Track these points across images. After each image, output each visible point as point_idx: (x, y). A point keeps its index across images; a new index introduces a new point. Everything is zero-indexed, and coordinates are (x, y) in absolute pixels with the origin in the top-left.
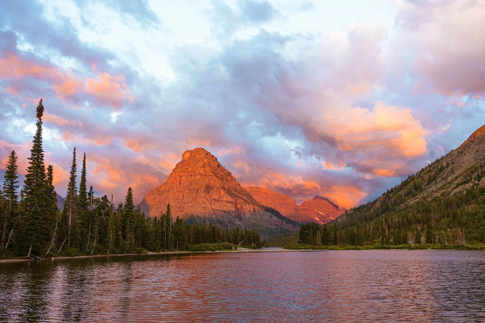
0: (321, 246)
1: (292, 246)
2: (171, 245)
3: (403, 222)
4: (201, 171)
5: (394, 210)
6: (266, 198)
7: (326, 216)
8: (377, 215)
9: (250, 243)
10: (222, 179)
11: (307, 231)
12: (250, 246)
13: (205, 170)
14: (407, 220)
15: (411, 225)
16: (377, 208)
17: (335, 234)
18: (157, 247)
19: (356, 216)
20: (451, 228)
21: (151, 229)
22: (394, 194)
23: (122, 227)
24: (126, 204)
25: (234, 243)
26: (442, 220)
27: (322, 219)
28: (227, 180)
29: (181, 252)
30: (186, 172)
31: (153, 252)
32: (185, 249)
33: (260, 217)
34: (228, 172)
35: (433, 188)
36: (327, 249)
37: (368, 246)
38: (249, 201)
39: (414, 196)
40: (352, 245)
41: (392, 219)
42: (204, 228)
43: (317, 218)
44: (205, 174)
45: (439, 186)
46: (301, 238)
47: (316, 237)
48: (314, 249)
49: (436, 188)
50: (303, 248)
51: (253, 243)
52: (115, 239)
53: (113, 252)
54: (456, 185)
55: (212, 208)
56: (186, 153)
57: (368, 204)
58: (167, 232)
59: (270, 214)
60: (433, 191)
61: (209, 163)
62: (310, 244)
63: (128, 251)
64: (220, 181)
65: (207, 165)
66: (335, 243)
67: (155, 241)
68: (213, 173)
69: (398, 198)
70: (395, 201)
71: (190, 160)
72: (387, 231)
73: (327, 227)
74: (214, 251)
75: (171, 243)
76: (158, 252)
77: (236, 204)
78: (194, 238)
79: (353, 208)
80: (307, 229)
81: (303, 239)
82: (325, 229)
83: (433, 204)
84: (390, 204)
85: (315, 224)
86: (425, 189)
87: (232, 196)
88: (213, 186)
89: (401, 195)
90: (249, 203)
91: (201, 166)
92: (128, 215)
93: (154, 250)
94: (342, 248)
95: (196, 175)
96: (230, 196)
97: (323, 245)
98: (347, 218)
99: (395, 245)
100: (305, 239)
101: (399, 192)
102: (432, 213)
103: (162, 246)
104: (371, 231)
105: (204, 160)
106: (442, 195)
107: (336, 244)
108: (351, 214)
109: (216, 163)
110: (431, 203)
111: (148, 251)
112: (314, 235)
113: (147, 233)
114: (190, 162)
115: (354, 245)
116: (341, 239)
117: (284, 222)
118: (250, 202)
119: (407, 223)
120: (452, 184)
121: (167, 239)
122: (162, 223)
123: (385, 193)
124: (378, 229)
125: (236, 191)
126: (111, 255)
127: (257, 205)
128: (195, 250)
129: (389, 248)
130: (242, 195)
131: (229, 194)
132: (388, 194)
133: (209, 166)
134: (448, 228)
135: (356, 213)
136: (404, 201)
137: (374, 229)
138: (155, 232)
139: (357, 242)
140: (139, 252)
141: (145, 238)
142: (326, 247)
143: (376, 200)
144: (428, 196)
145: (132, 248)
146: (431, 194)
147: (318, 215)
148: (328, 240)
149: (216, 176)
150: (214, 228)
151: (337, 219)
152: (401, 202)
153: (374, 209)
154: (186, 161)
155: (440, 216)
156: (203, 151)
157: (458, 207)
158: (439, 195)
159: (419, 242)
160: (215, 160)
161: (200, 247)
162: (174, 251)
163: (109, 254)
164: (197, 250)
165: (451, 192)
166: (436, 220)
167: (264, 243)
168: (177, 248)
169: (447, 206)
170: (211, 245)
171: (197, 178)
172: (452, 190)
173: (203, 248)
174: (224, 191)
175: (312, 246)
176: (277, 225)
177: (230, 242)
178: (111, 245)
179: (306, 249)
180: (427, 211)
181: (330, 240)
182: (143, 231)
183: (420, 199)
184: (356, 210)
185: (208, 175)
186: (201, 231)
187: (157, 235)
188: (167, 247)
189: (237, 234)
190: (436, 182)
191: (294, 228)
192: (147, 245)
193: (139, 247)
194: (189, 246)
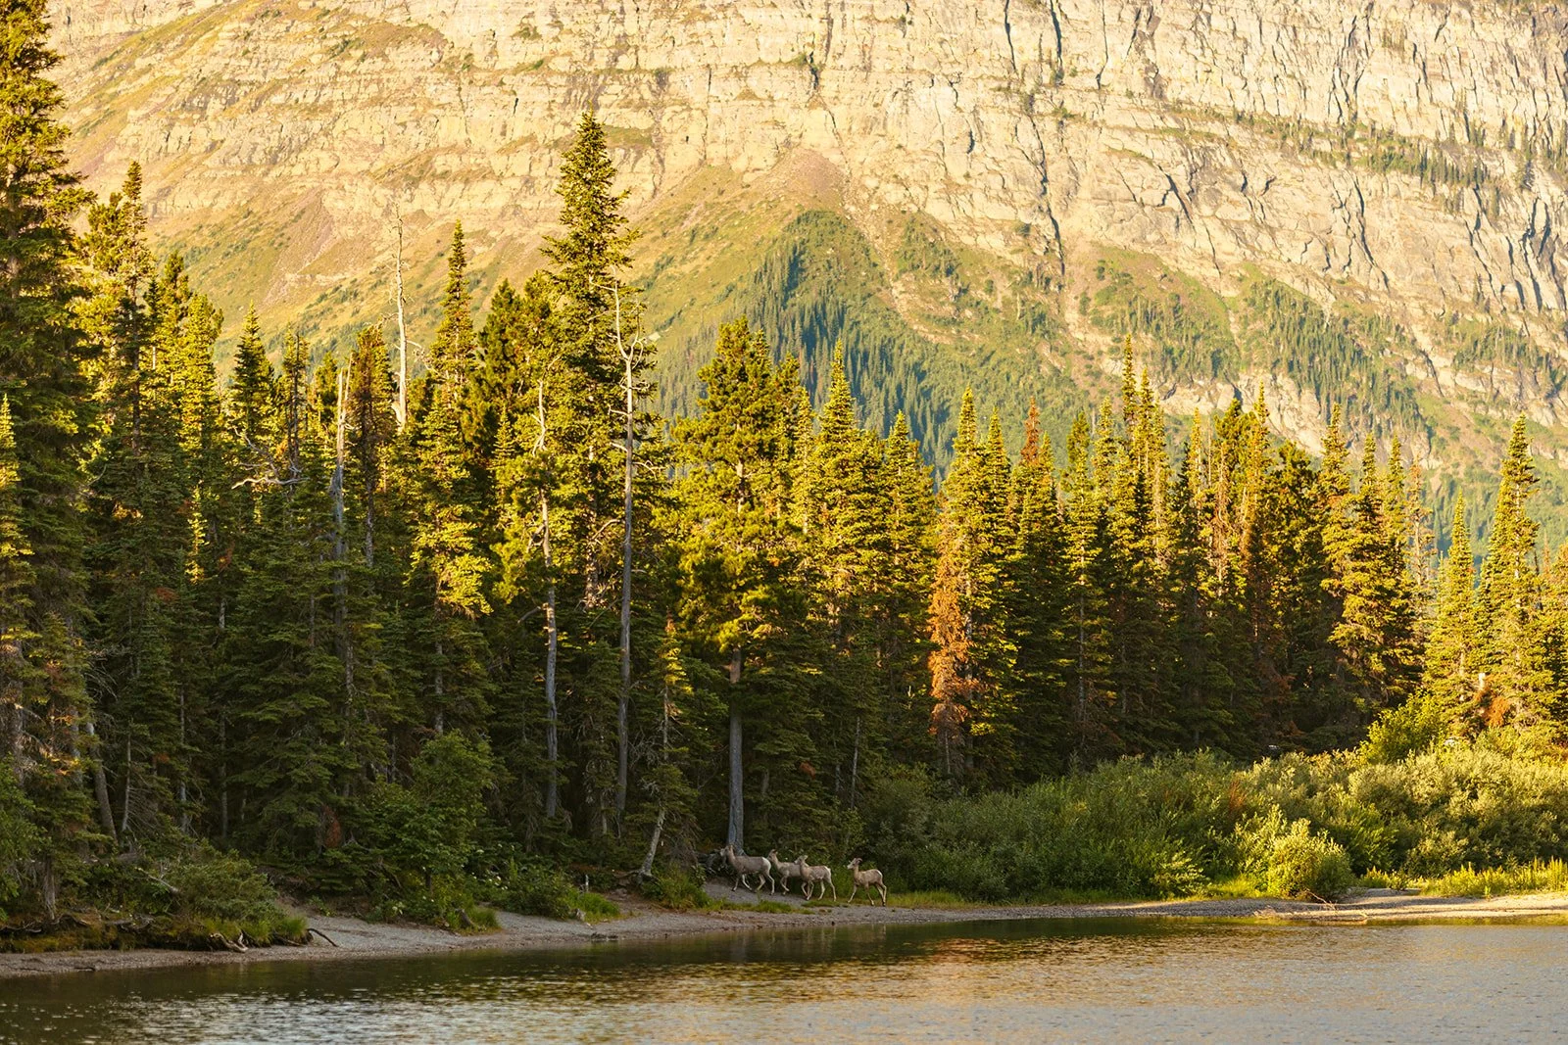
2: (637, 797)
18: (450, 840)
31: (387, 919)
32: (864, 855)
55: (1156, 88)
67: (404, 737)
128: (1018, 885)
140: (179, 924)
141: (253, 702)
145: (69, 865)
161: (1104, 825)
162: (700, 903)
170: (1270, 790)
173: (1145, 846)
188: (582, 829)
192: (286, 804)
193: (169, 848)
194: (921, 813)
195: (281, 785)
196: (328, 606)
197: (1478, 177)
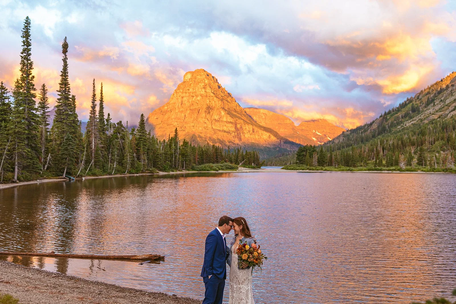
0: (317, 167)
1: (290, 167)
2: (178, 165)
3: (398, 144)
4: (202, 92)
5: (390, 131)
6: (265, 118)
7: (324, 136)
8: (374, 136)
9: (250, 163)
10: (222, 100)
11: (304, 153)
12: (250, 166)
13: (206, 92)
14: (402, 143)
15: (406, 147)
16: (373, 129)
17: (331, 157)
18: (167, 167)
19: (353, 137)
20: (444, 151)
21: (161, 151)
22: (392, 116)
23: (136, 149)
24: (139, 129)
25: (235, 164)
26: (437, 143)
27: (319, 140)
28: (227, 101)
29: (188, 172)
30: (187, 93)
31: (164, 172)
32: (191, 169)
33: (259, 137)
34: (229, 93)
35: (431, 111)
36: (322, 170)
37: (361, 168)
38: (248, 121)
39: (411, 118)
40: (347, 166)
41: (387, 141)
42: (208, 149)
43: (314, 139)
44: (205, 95)
45: (437, 108)
46: (298, 159)
47: (313, 158)
48: (310, 170)
49: (434, 110)
50: (300, 168)
51: (253, 164)
52: (132, 161)
53: (130, 172)
54: (454, 108)
55: (212, 128)
56: (187, 75)
57: (365, 125)
58: (175, 154)
59: (268, 134)
60: (430, 113)
61: (210, 84)
62: (307, 165)
63: (143, 171)
64: (220, 102)
65: (208, 86)
66: (330, 164)
67: (165, 162)
68: (214, 94)
69: (395, 120)
70: (392, 123)
71: (191, 81)
72: (381, 153)
73: (324, 148)
74: (217, 171)
75: (179, 164)
76: (168, 172)
77: (236, 125)
78: (199, 158)
79: (350, 129)
80: (304, 151)
81: (300, 161)
82: (322, 151)
83: (429, 126)
84: (387, 126)
85: (312, 146)
86: (423, 111)
87: (232, 116)
88: (213, 107)
89: (398, 117)
90: (248, 124)
91: (202, 87)
92: (141, 139)
93: (164, 170)
94: (336, 169)
95: (197, 96)
96: (230, 116)
97: (319, 166)
98: (343, 139)
99: (387, 167)
100: (302, 160)
101: (397, 113)
102: (427, 135)
104: (366, 153)
105: (205, 81)
106: (439, 117)
107: (331, 165)
108: (348, 135)
109: (217, 84)
110: (427, 125)
111: (159, 171)
112: (311, 156)
113: (158, 155)
114: (191, 83)
115: (348, 166)
116: (336, 161)
117: (282, 142)
118: (250, 122)
119: (402, 146)
120: (450, 106)
121: (175, 160)
122: (170, 146)
123: (383, 115)
124: (373, 151)
125: (236, 111)
126: (128, 175)
127: (256, 126)
128: (200, 170)
129: (381, 170)
130: (241, 115)
131: (229, 114)
132: (386, 116)
133: (210, 87)
134: (441, 150)
135: (353, 134)
136: (401, 123)
137: (369, 151)
138: (164, 154)
139: (351, 164)
140: (152, 172)
141: (156, 160)
142: (322, 168)
143: (373, 122)
144: (425, 118)
145: (145, 169)
146: (429, 116)
147: (315, 135)
148: (324, 162)
149: (217, 97)
150: (217, 149)
151: (334, 139)
152: (398, 124)
153: (371, 131)
154: (188, 82)
155: (434, 139)
156: (204, 73)
157: (454, 130)
158: (436, 118)
159: (411, 165)
160: (216, 81)
161: (205, 167)
162: (182, 171)
164: (203, 170)
165: (448, 114)
166: (429, 143)
167: (263, 163)
168: (184, 168)
169: (443, 129)
170: (214, 165)
171: (199, 98)
172: (450, 113)
173: (207, 168)
174: (224, 111)
175: (308, 167)
176: (275, 145)
177: (231, 162)
178: (129, 166)
179: (303, 170)
180: (422, 133)
181: (326, 161)
182: (154, 153)
183: (417, 121)
184: (353, 131)
185: (209, 96)
187: (166, 157)
188: (175, 167)
189: (238, 155)
190: (434, 104)
191: (292, 148)
192: (158, 165)
193: (151, 168)
194: (195, 166)
196: (161, 154)
197: (230, 133)
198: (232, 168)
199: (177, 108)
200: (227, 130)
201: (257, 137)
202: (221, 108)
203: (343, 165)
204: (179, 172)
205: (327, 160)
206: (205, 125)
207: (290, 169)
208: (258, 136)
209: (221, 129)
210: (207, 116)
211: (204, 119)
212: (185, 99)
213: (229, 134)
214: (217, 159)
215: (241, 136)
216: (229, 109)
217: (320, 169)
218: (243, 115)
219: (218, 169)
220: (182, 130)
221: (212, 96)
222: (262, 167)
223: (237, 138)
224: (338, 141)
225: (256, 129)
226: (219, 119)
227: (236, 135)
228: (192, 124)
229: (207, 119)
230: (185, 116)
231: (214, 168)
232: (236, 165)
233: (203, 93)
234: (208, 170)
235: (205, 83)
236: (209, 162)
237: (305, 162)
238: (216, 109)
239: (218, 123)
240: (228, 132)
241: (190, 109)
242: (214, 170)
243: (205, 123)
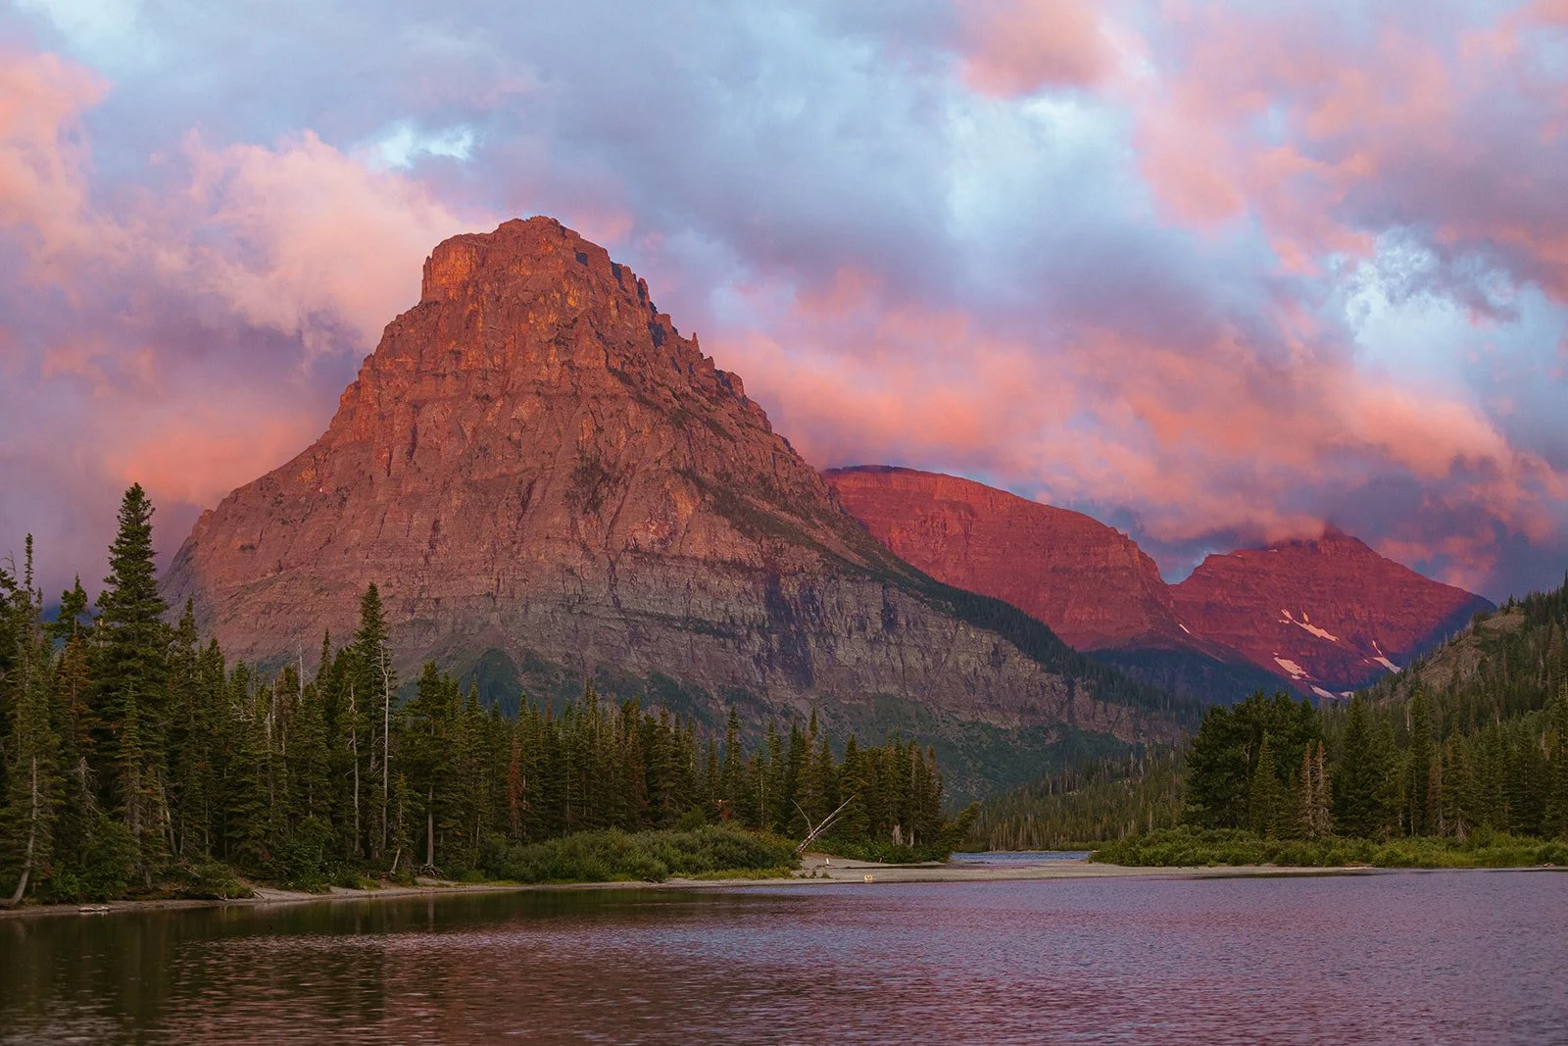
0: (1329, 845)
1: (1147, 845)
2: (390, 844)
4: (545, 370)
6: (967, 535)
7: (1354, 648)
9: (876, 828)
10: (679, 420)
11: (1242, 752)
12: (879, 849)
13: (570, 365)
17: (1421, 768)
18: (312, 858)
19: (1544, 646)
21: (269, 745)
23: (94, 733)
24: (111, 589)
25: (779, 830)
27: (1323, 671)
28: (712, 424)
29: (452, 889)
30: (450, 378)
31: (288, 889)
32: (480, 867)
33: (929, 660)
34: (721, 373)
36: (1367, 861)
38: (856, 558)
40: (1527, 832)
42: (591, 734)
43: (1288, 665)
44: (567, 388)
46: (1200, 789)
47: (1301, 784)
48: (1286, 861)
50: (1217, 853)
51: (897, 829)
52: (58, 809)
53: (45, 892)
55: (618, 603)
56: (446, 256)
58: (364, 762)
59: (987, 640)
61: (595, 318)
62: (1263, 832)
63: (134, 881)
64: (666, 433)
65: (583, 327)
66: (1418, 818)
67: (295, 819)
68: (624, 378)
71: (474, 298)
74: (658, 877)
75: (392, 832)
76: (317, 891)
77: (773, 580)
78: (530, 796)
79: (1520, 597)
80: (1240, 736)
81: (1216, 804)
82: (1356, 735)
85: (1288, 707)
87: (748, 523)
88: (621, 465)
90: (854, 573)
91: (545, 338)
92: (130, 663)
93: (289, 876)
94: (1460, 857)
95: (512, 396)
96: (732, 527)
97: (1344, 833)
98: (1483, 666)
100: (1226, 800)
103: (337, 851)
105: (564, 296)
107: (1424, 830)
108: (1511, 637)
109: (644, 316)
111: (253, 879)
112: (1288, 770)
113: (245, 769)
114: (474, 313)
115: (1536, 833)
116: (1458, 798)
117: (1078, 689)
118: (863, 563)
121: (365, 808)
122: (331, 711)
125: (769, 494)
126: (34, 911)
127: (903, 585)
128: (540, 877)
130: (806, 517)
131: (726, 514)
133: (599, 335)
135: (1540, 628)
138: (289, 762)
139: (1555, 817)
140: (200, 889)
142: (1364, 850)
145: (156, 867)
147: (1297, 644)
148: (1374, 805)
149: (643, 402)
150: (650, 735)
151: (1417, 666)
154: (450, 302)
156: (558, 242)
160: (634, 296)
161: (572, 854)
162: (415, 884)
163: (21, 903)
164: (558, 874)
167: (965, 825)
168: (430, 863)
170: (638, 843)
171: (522, 411)
173: (590, 862)
174: (692, 495)
175: (1271, 843)
176: (1033, 710)
177: (752, 820)
178: (36, 850)
179: (1236, 863)
182: (218, 760)
184: (1540, 609)
185: (592, 392)
186: (569, 755)
187: (303, 785)
188: (368, 856)
189: (793, 775)
191: (1145, 726)
192: (247, 845)
193: (200, 861)
194: (503, 849)
195: (245, 837)
197: (733, 635)
198: (755, 861)
199: (381, 477)
200: (719, 618)
201: (913, 658)
202: (676, 471)
203: (1502, 829)
204: (390, 892)
205: (1393, 794)
206: (572, 587)
207: (1148, 863)
208: (925, 650)
209: (677, 612)
210: (581, 523)
211: (560, 548)
212: (432, 413)
213: (730, 644)
214: (655, 802)
215: (806, 653)
216: (723, 476)
217: (1351, 852)
218: (822, 514)
219: (659, 865)
220: (413, 623)
221: (615, 397)
222: (954, 857)
223: (784, 666)
224: (1450, 672)
225: (907, 606)
226: (662, 542)
227: (776, 646)
228: (484, 583)
229: (584, 547)
230: (435, 528)
231: (638, 858)
232: (785, 843)
233: (554, 377)
234: (593, 877)
235: (562, 310)
236: (602, 820)
237: (1246, 810)
238: (639, 478)
239: (658, 572)
240: (724, 631)
241: (470, 485)
242: (634, 872)
243: (571, 571)
